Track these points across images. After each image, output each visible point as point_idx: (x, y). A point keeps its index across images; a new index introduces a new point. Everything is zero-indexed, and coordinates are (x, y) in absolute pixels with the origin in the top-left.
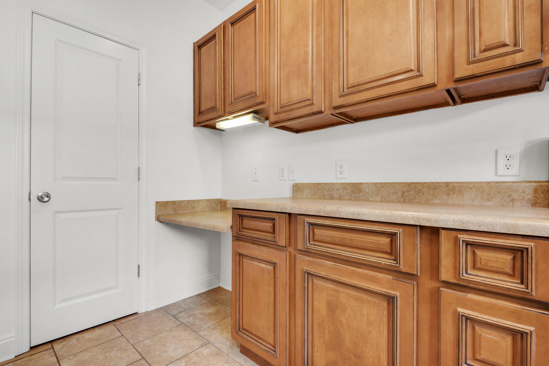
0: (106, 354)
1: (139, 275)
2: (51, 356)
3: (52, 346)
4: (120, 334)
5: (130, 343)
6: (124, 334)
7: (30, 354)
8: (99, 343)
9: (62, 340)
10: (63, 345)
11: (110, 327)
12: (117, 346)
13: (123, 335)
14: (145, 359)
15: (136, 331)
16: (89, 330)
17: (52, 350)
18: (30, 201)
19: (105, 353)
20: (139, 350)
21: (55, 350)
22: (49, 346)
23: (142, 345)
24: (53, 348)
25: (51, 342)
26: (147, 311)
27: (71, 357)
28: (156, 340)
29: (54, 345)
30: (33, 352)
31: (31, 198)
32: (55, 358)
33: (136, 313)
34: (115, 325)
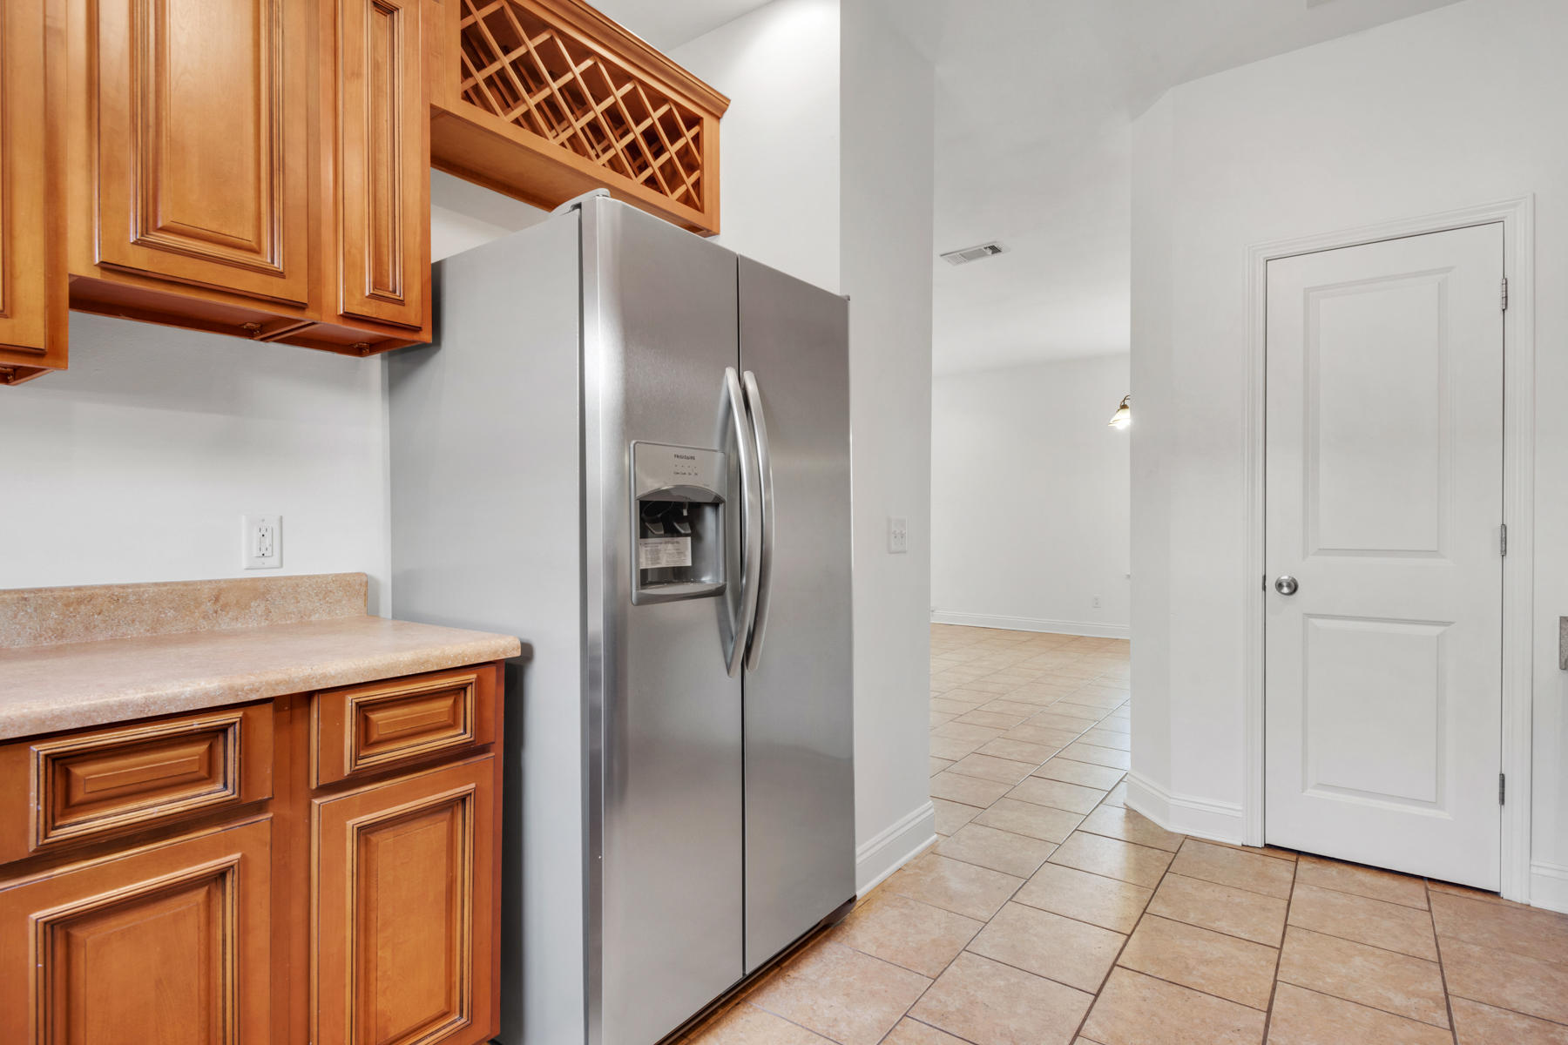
0: (1374, 918)
1: (1502, 801)
2: (1288, 871)
3: (1297, 859)
4: (1425, 906)
5: (1434, 929)
6: (1433, 909)
7: (1260, 851)
8: (1375, 897)
9: (1315, 860)
10: (1314, 868)
11: (1417, 888)
12: (1403, 920)
13: (1430, 911)
14: (1441, 967)
15: (1466, 920)
16: (1370, 870)
17: (1293, 865)
18: (1265, 590)
19: (1374, 915)
20: (1441, 948)
21: (1298, 867)
22: (1294, 858)
23: (1456, 946)
24: (1297, 862)
25: (1299, 853)
26: (1529, 905)
27: (1315, 888)
28: (1496, 957)
29: (1300, 859)
30: (1266, 852)
31: (1266, 585)
32: (1292, 877)
33: (1496, 894)
34: (1427, 889)
